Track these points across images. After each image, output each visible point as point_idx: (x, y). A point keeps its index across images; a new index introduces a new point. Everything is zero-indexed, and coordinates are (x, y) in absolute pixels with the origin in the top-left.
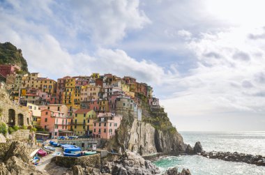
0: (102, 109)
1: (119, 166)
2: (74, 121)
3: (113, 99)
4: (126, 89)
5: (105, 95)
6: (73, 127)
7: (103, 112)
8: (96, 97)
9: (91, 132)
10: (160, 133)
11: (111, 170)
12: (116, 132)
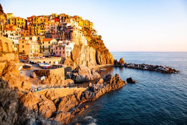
0: (60, 38)
1: (75, 74)
2: (42, 47)
3: (68, 31)
4: (76, 24)
5: (62, 29)
6: (42, 51)
7: (62, 40)
8: (56, 30)
9: (54, 54)
10: (99, 53)
11: (70, 77)
12: (71, 53)
